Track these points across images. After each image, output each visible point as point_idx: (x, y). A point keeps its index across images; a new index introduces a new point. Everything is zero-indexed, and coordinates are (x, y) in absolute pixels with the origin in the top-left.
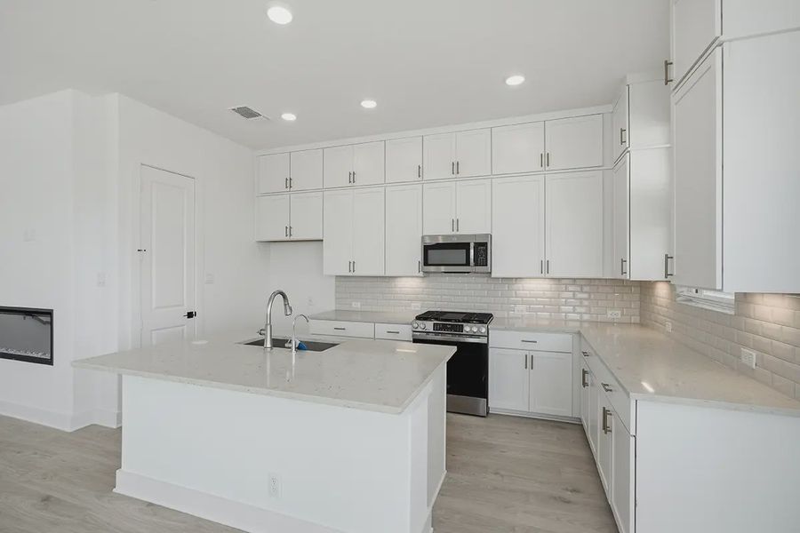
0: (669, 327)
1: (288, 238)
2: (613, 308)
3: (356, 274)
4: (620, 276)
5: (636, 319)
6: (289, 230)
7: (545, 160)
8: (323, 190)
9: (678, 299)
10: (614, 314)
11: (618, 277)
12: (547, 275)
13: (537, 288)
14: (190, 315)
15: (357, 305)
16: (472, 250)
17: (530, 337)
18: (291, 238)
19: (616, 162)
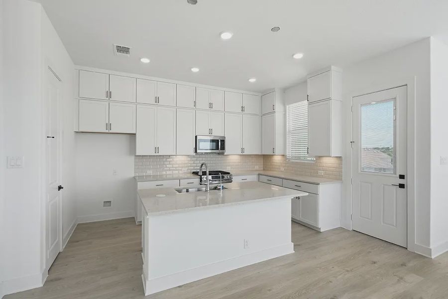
1: (107, 131)
3: (159, 154)
4: (271, 154)
6: (109, 126)
8: (136, 103)
9: (287, 160)
12: (243, 154)
14: (60, 188)
15: (150, 172)
16: (220, 143)
17: (244, 177)
18: (110, 131)
19: (264, 115)
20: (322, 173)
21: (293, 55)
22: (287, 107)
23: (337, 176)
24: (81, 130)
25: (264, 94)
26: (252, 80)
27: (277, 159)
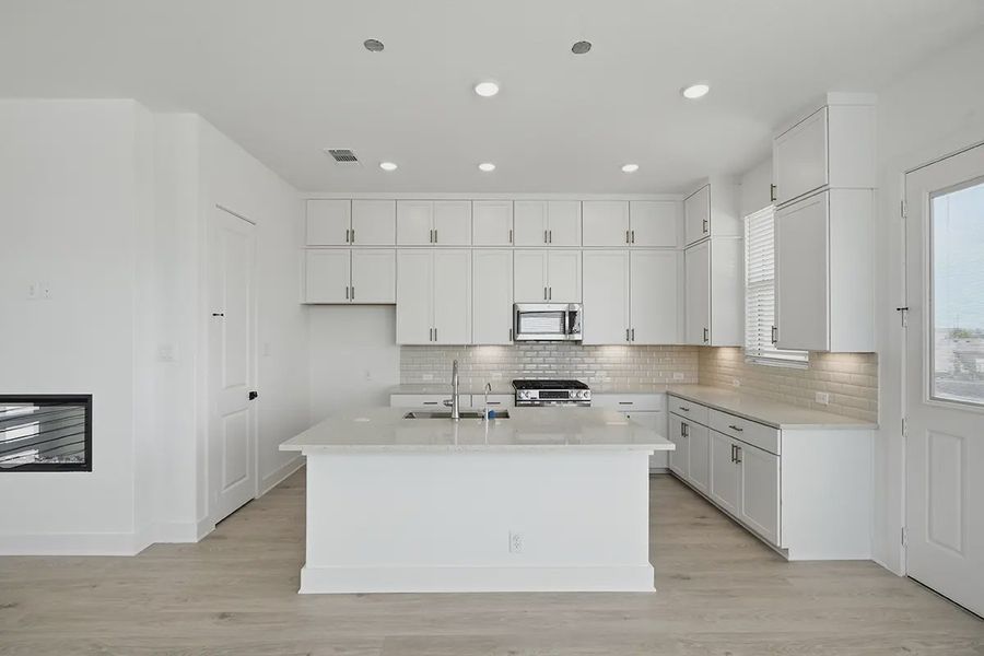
0: (737, 383)
1: (348, 301)
2: (677, 371)
3: (439, 342)
4: (702, 343)
5: (695, 380)
6: (351, 292)
7: (630, 237)
8: (396, 247)
9: (747, 360)
10: (679, 376)
11: (701, 344)
12: (632, 343)
13: (616, 354)
14: (253, 395)
15: (428, 378)
16: (567, 318)
17: (626, 398)
18: (353, 301)
19: (691, 245)
20: (824, 397)
21: (683, 90)
22: (746, 220)
23: (861, 409)
24: (309, 301)
25: (688, 194)
26: (630, 168)
27: (727, 356)
